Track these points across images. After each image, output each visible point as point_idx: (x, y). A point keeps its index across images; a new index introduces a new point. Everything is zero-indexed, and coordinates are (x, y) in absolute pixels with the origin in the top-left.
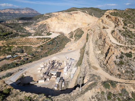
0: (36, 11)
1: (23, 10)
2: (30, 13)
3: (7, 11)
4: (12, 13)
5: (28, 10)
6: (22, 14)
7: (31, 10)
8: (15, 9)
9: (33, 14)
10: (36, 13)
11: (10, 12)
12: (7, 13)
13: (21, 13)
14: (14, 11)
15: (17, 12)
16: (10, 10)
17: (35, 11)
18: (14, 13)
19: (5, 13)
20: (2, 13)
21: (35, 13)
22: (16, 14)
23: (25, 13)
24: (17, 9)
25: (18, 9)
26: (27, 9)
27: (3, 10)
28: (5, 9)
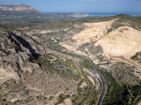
0: (33, 8)
1: (17, 6)
2: (26, 10)
4: (5, 10)
5: (23, 7)
6: (17, 11)
7: (26, 7)
8: (7, 6)
9: (29, 11)
10: (33, 10)
11: (3, 9)
13: (15, 10)
14: (7, 8)
15: (11, 9)
16: (3, 7)
17: (31, 8)
18: (7, 11)
21: (31, 10)
22: (9, 11)
23: (20, 11)
24: (10, 5)
25: (12, 6)
26: (22, 5)
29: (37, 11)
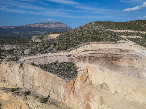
0: (66, 25)
1: (52, 24)
2: (59, 27)
3: (37, 26)
4: (42, 27)
5: (57, 24)
6: (51, 28)
7: (60, 24)
8: (44, 24)
9: (62, 28)
10: (65, 27)
11: (40, 26)
12: (37, 27)
14: (43, 25)
15: (46, 26)
16: (40, 24)
17: (64, 25)
18: (43, 28)
19: (35, 28)
20: (32, 28)
21: (64, 27)
22: (45, 28)
23: (54, 27)
24: (47, 23)
25: (48, 24)
26: (56, 23)
27: (34, 25)
28: (35, 24)
29: (70, 28)
